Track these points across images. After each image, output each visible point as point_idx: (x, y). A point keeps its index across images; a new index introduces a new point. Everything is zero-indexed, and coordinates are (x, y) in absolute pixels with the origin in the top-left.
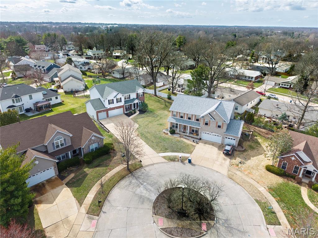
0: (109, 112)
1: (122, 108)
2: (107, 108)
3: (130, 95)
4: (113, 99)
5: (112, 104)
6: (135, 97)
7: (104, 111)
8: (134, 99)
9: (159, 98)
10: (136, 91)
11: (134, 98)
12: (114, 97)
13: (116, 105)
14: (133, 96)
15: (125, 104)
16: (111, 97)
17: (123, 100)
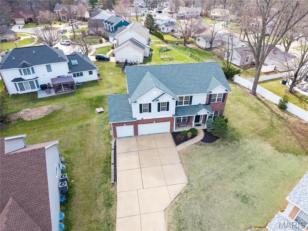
0: (140, 126)
1: (169, 123)
2: (135, 119)
3: (191, 97)
4: (150, 104)
5: (148, 113)
6: (204, 102)
7: (128, 124)
8: (199, 106)
9: (259, 99)
10: (208, 90)
11: (200, 104)
12: (153, 101)
13: (155, 114)
14: (199, 99)
15: (176, 114)
16: (145, 100)
17: (172, 106)
